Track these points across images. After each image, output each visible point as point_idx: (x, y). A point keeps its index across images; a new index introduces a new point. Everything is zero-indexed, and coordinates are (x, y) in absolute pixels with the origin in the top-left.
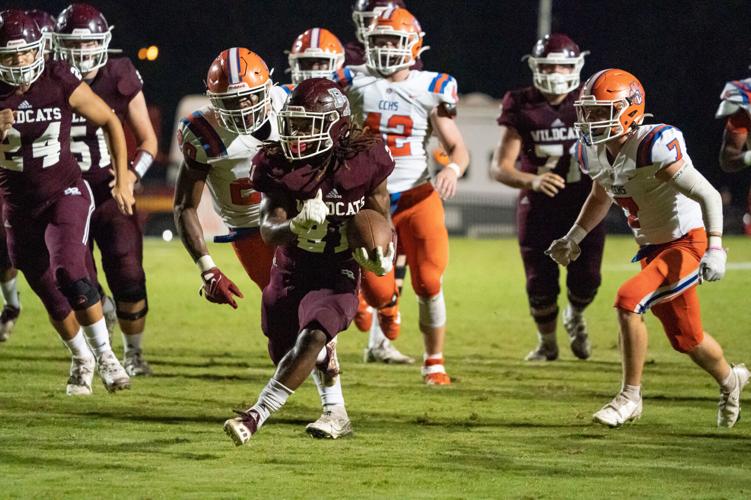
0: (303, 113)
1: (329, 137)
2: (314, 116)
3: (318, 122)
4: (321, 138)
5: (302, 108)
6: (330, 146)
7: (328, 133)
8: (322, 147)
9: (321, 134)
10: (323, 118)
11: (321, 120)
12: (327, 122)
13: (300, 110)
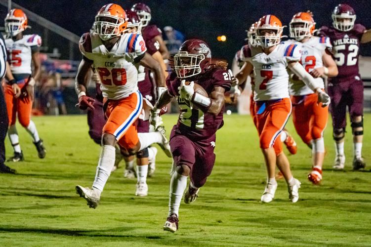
0: (187, 54)
1: (199, 67)
2: (192, 56)
3: (194, 59)
4: (195, 68)
5: (187, 52)
6: (200, 71)
7: (199, 65)
8: (196, 72)
9: (196, 65)
10: (196, 57)
11: (195, 58)
12: (199, 60)
13: (185, 53)
